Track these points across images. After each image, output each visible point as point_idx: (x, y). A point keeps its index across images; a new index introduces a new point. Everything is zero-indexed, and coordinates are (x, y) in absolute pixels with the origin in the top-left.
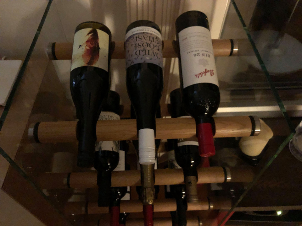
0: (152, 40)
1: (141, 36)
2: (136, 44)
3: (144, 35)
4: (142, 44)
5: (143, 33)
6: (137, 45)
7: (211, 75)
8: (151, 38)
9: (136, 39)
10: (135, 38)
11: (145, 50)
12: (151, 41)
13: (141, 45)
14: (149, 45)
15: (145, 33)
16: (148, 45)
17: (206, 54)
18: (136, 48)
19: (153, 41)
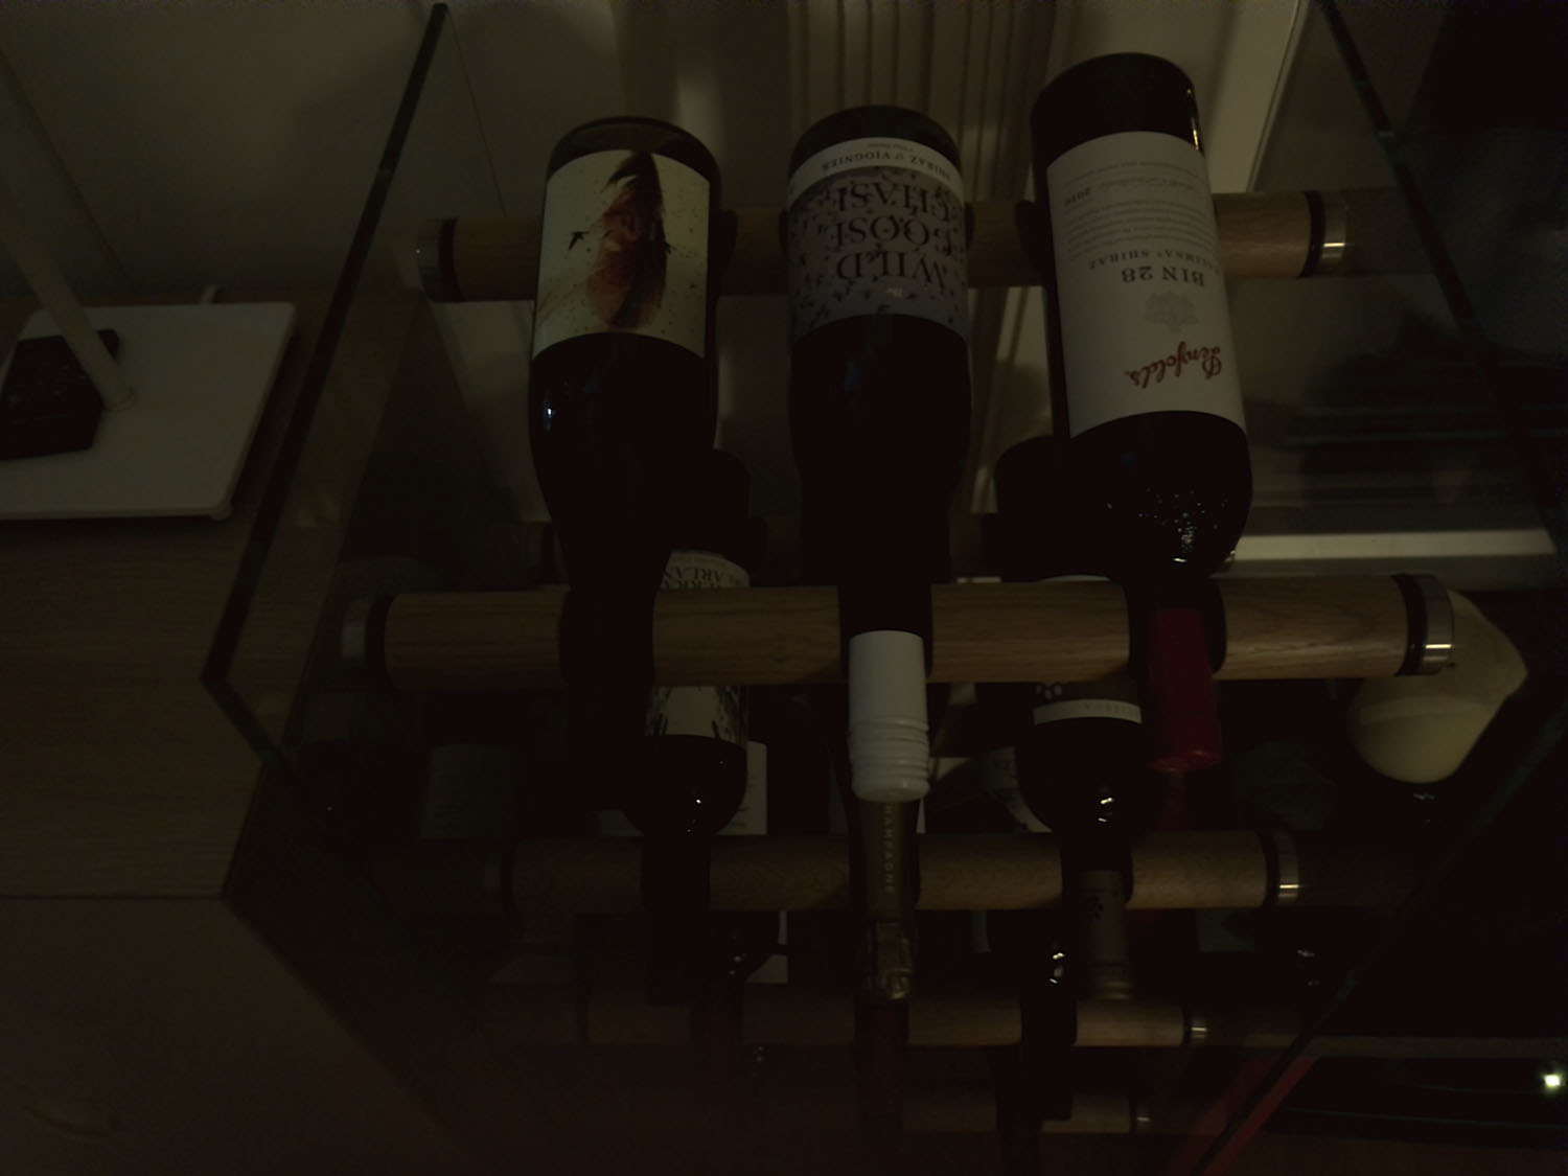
0: (920, 204)
1: (866, 185)
2: (840, 225)
3: (878, 179)
4: (870, 222)
5: (877, 169)
6: (846, 229)
7: (1210, 374)
8: (912, 194)
9: (842, 201)
10: (836, 196)
11: (885, 254)
12: (915, 209)
13: (866, 228)
14: (901, 225)
15: (884, 168)
16: (901, 228)
17: (1185, 272)
18: (840, 243)
19: (925, 210)
